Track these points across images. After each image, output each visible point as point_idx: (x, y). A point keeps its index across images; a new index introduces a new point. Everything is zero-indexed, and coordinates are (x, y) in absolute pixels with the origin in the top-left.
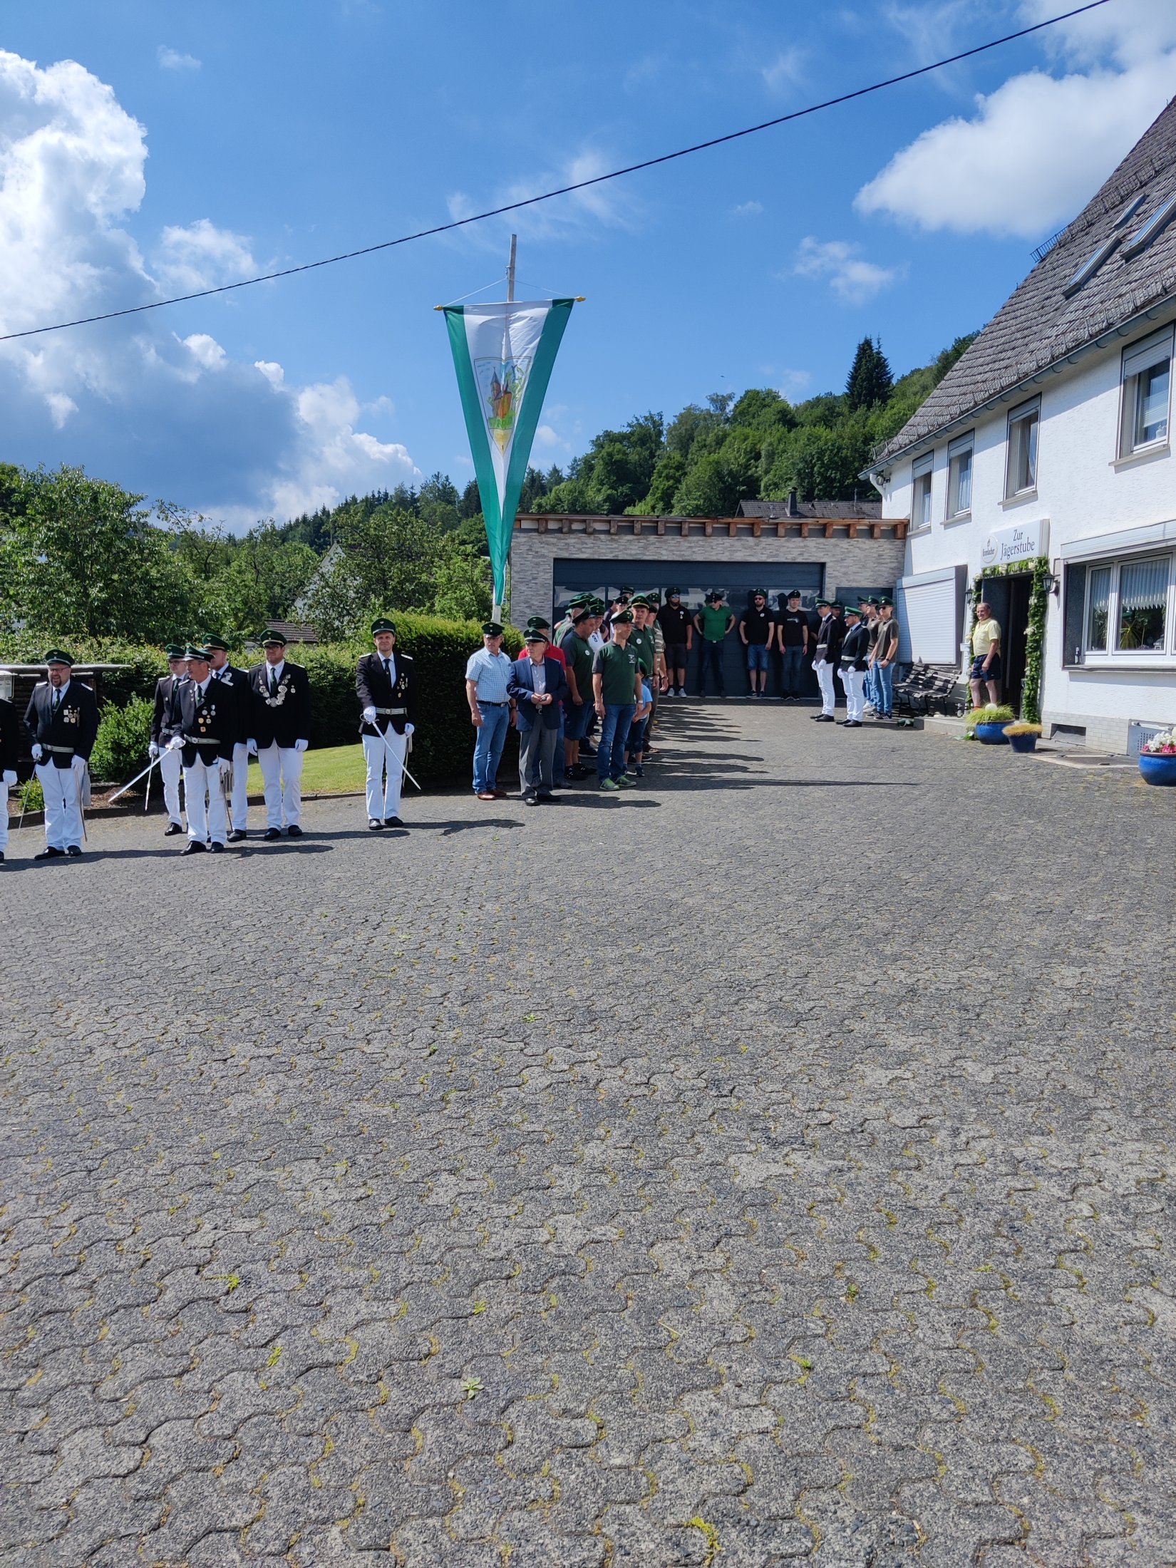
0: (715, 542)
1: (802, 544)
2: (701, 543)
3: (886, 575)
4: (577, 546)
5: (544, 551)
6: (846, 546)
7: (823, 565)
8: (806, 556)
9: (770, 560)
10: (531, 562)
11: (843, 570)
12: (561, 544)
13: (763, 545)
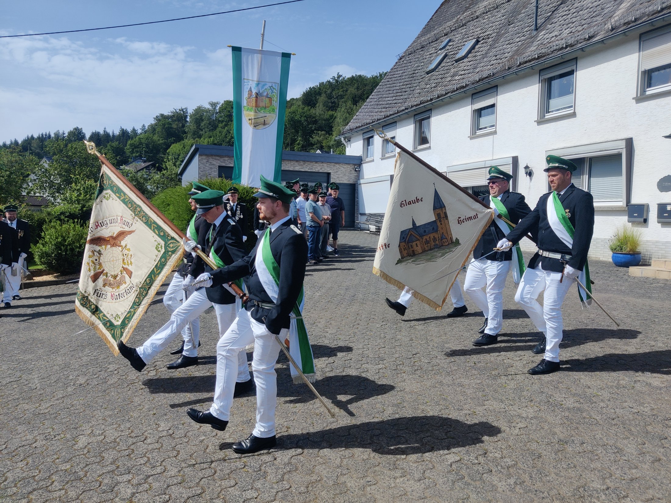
1: (321, 165)
3: (353, 178)
4: (229, 161)
6: (338, 166)
7: (329, 174)
8: (323, 169)
9: (309, 171)
10: (208, 167)
11: (337, 176)
12: (222, 160)
13: (306, 164)
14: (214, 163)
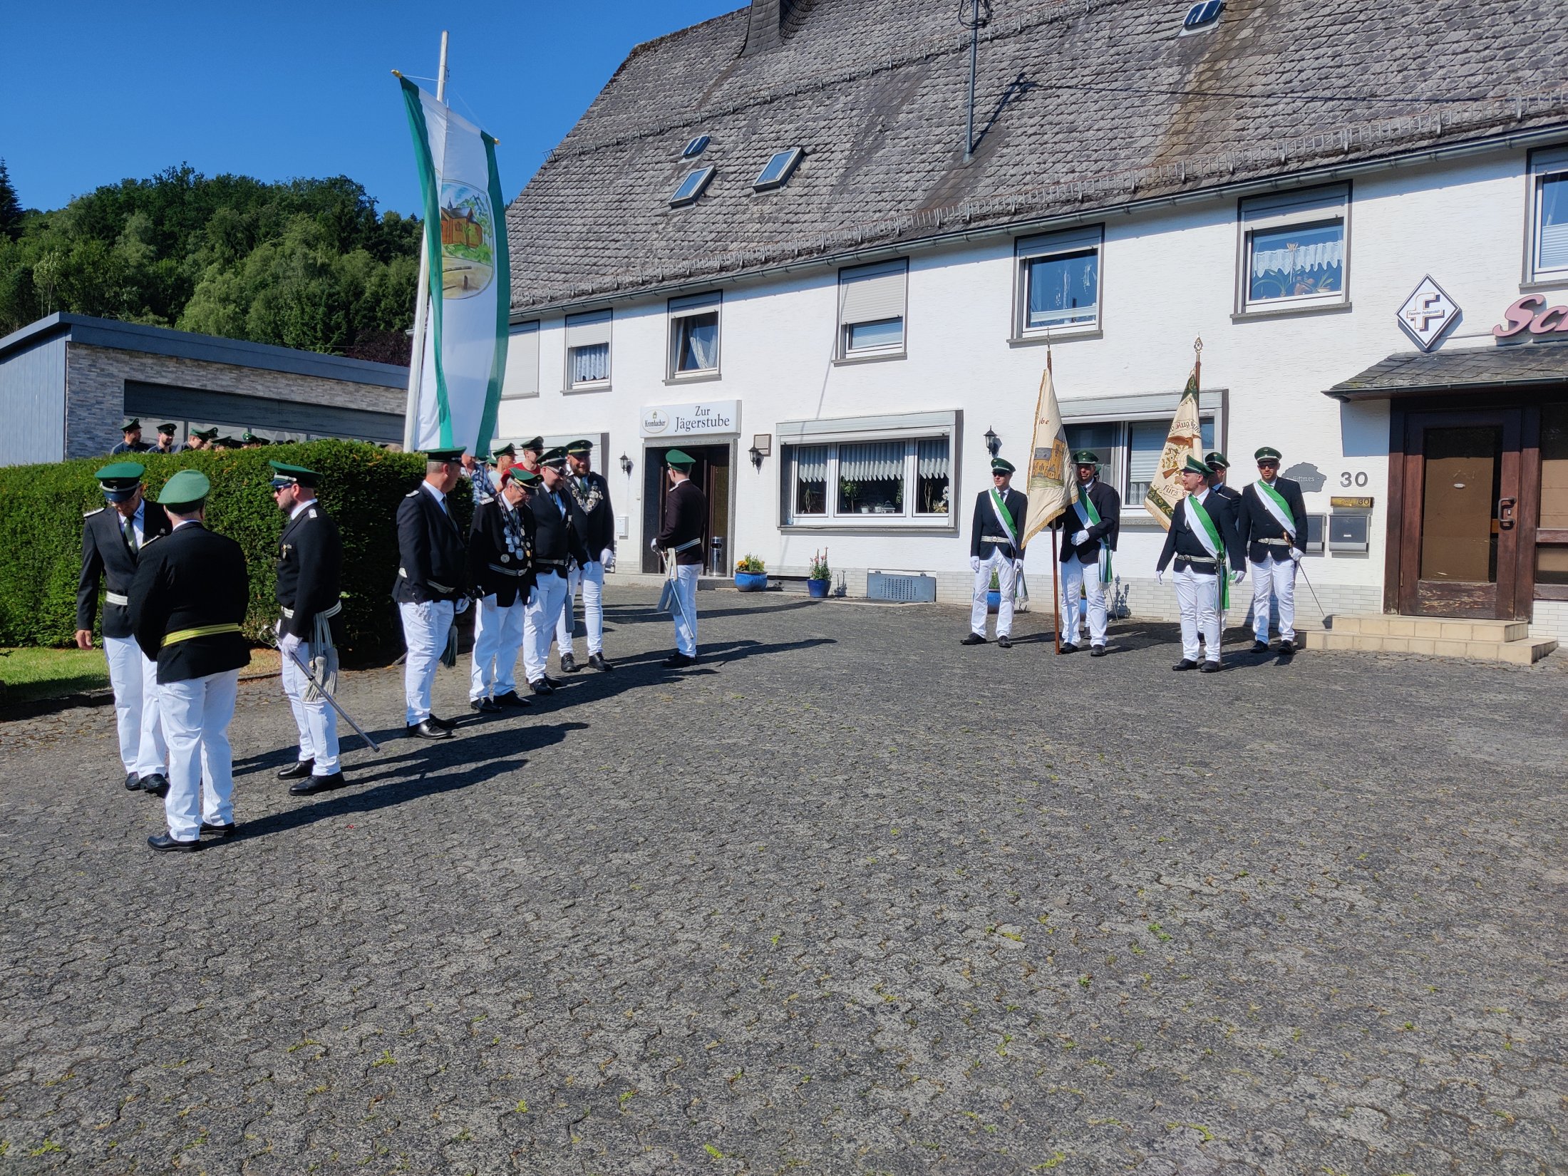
2: (299, 382)
10: (95, 381)
12: (136, 363)
14: (113, 370)
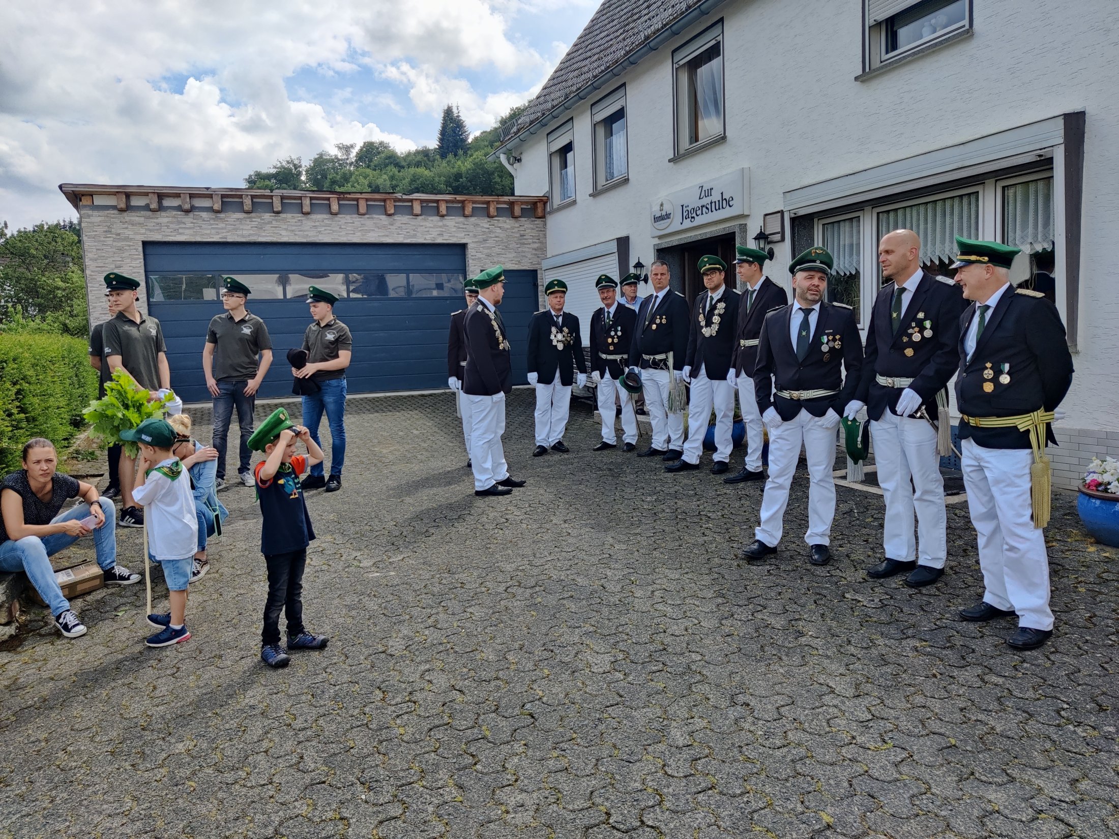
0: (343, 221)
1: (440, 224)
2: (326, 222)
3: (529, 256)
4: (171, 226)
5: (129, 233)
6: (487, 225)
7: (463, 247)
9: (408, 241)
10: (112, 247)
11: (486, 251)
12: (151, 223)
13: (398, 224)
